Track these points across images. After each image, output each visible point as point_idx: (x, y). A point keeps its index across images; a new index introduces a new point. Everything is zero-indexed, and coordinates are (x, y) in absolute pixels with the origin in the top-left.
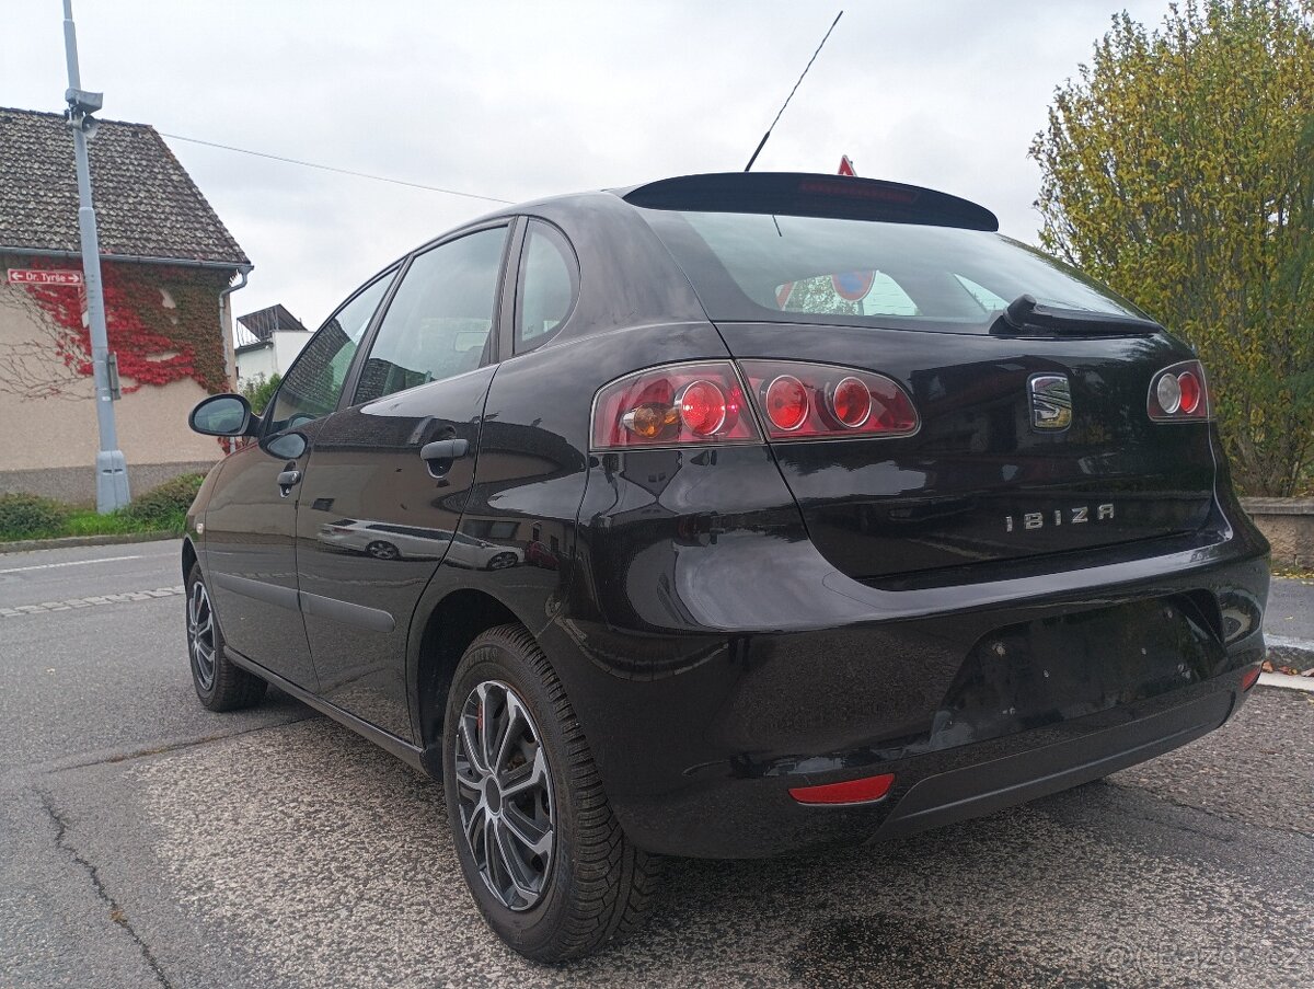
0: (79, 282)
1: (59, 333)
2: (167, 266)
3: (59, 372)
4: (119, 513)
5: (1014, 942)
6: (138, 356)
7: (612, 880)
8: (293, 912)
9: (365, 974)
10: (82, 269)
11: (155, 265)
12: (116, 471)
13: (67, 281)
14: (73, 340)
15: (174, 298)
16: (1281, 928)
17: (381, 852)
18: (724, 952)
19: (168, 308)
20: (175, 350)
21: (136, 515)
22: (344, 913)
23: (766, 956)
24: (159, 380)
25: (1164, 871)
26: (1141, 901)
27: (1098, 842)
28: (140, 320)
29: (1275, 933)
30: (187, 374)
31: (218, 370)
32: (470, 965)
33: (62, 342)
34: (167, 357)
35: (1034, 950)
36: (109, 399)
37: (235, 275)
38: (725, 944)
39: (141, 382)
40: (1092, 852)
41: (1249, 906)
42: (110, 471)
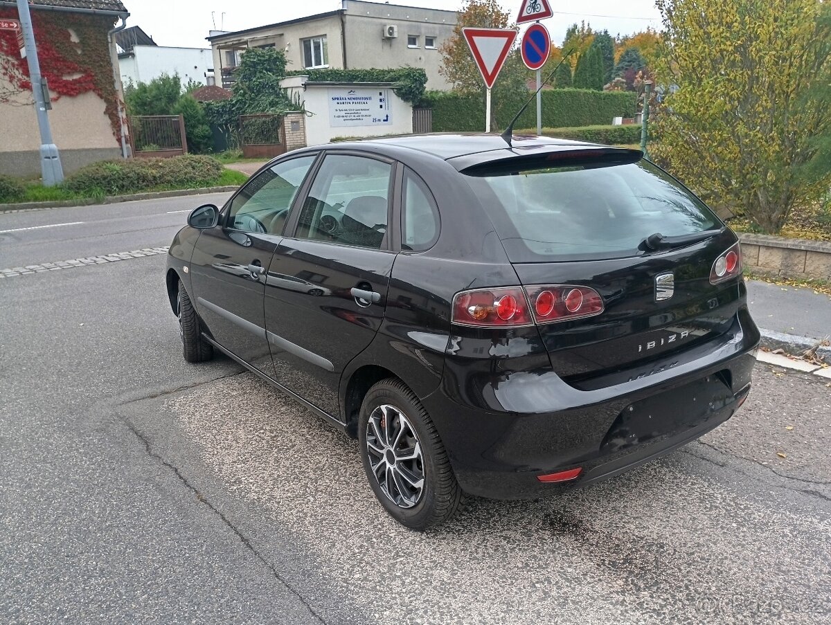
0: (17, 27)
1: (4, 59)
2: (72, 13)
3: (6, 87)
4: (58, 186)
5: (624, 522)
6: (58, 76)
7: (451, 501)
8: (287, 497)
9: (333, 532)
10: (19, 19)
11: (65, 12)
12: (53, 157)
13: (9, 26)
14: (13, 65)
15: (78, 36)
16: (742, 517)
17: (317, 463)
18: (495, 525)
19: (74, 43)
20: (80, 72)
21: (70, 188)
22: (312, 499)
23: (514, 528)
24: (72, 93)
25: (692, 484)
26: (681, 501)
27: (662, 466)
28: (57, 51)
29: (739, 520)
30: (90, 89)
31: (110, 87)
32: (380, 529)
33: (6, 66)
34: (76, 77)
35: (633, 527)
36: (44, 109)
37: (117, 20)
38: (494, 521)
39: (61, 94)
40: (659, 472)
41: (729, 505)
42: (49, 158)
